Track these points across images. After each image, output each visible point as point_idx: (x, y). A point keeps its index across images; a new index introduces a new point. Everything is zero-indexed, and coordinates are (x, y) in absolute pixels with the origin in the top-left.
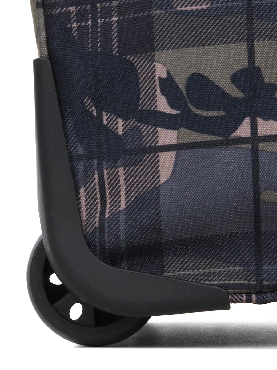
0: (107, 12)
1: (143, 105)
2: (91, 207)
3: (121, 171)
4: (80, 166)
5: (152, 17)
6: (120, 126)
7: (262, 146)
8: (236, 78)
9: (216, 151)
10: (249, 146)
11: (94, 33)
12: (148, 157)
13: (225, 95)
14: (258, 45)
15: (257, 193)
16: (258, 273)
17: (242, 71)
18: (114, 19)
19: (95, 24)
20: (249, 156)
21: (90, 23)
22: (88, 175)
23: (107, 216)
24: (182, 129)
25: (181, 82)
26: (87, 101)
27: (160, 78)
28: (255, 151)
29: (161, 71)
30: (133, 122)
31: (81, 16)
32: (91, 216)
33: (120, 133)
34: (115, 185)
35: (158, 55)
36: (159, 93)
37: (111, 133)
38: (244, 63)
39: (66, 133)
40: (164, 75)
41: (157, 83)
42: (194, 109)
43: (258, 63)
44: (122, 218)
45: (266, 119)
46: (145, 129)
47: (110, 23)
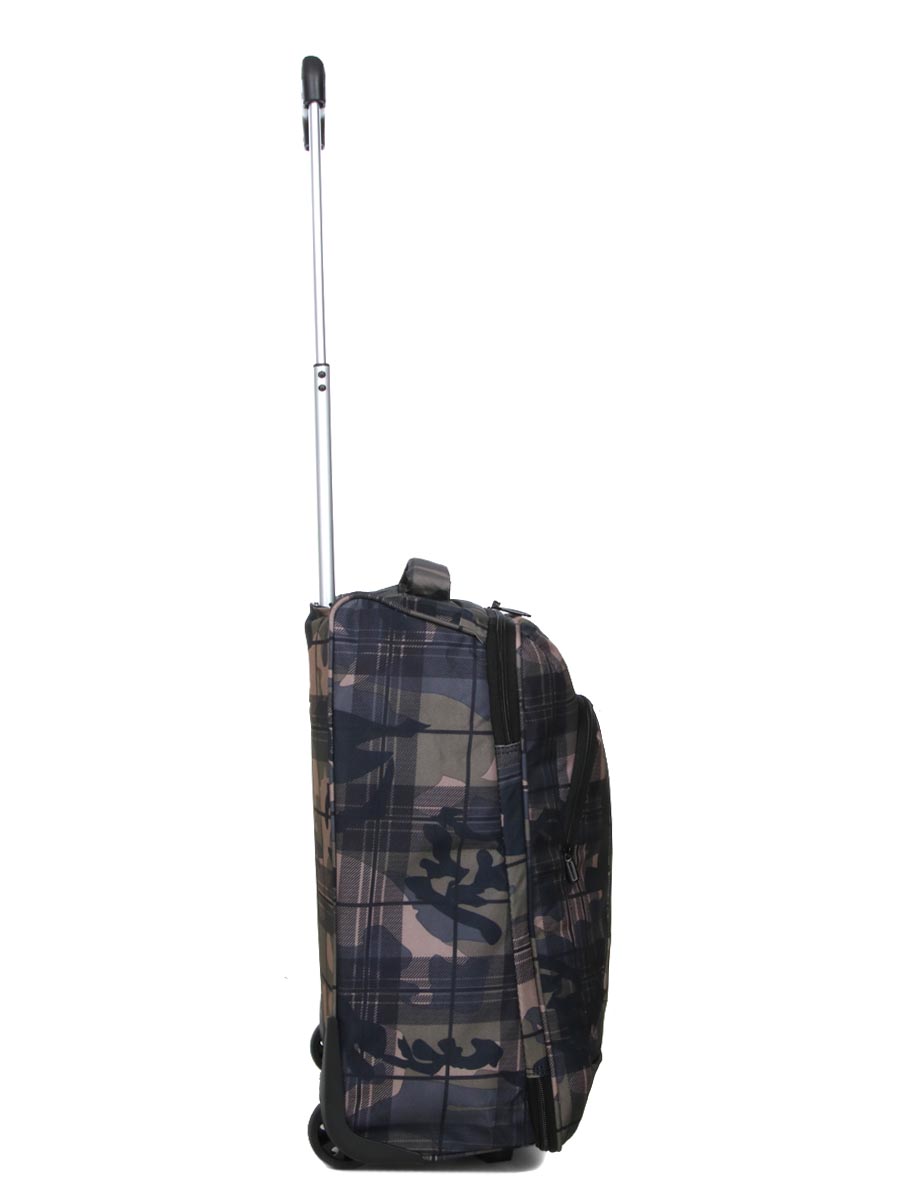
0: (373, 999)
1: (388, 1051)
2: (351, 1102)
3: (371, 1086)
4: (348, 1080)
5: (397, 1005)
6: (373, 1061)
7: (451, 1082)
8: (441, 1044)
9: (425, 1082)
10: (444, 1081)
11: (364, 1008)
12: (387, 1081)
13: (434, 1052)
14: (455, 1027)
15: (444, 1110)
16: (440, 1144)
17: (444, 1040)
18: (376, 1003)
19: (365, 1003)
20: (443, 1088)
21: (362, 1002)
22: (352, 1086)
23: (360, 1109)
24: (408, 1069)
25: (410, 1043)
26: (356, 1046)
27: (399, 1040)
28: (447, 1084)
29: (399, 1035)
30: (381, 1060)
31: (358, 999)
32: (350, 1107)
33: (373, 1064)
34: (367, 1092)
35: (399, 1026)
36: (397, 1047)
37: (368, 1065)
38: (446, 1036)
39: (341, 1057)
40: (401, 1038)
41: (397, 1042)
42: (417, 1060)
43: (454, 1036)
44: (369, 1112)
45: (454, 1066)
46: (387, 1065)
47: (374, 1005)
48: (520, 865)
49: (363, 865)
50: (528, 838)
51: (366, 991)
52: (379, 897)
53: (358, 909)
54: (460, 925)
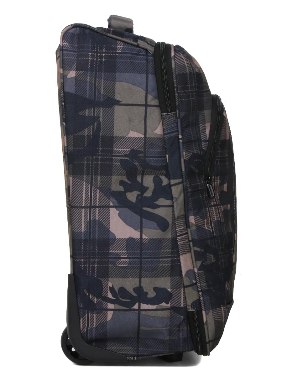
0: (94, 263)
1: (104, 294)
2: (84, 324)
3: (95, 315)
4: (81, 311)
5: (108, 267)
6: (95, 300)
7: (142, 312)
8: (134, 290)
9: (127, 313)
10: (137, 312)
11: (89, 269)
12: (104, 312)
13: (131, 294)
14: (142, 279)
15: (139, 327)
16: (137, 351)
17: (137, 288)
18: (96, 265)
19: (89, 266)
20: (137, 315)
21: (88, 265)
22: (84, 314)
23: (89, 328)
24: (116, 304)
25: (117, 289)
26: (85, 291)
27: (110, 287)
28: (139, 313)
29: (110, 285)
30: (100, 300)
31: (85, 263)
32: (84, 327)
33: (95, 302)
34: (92, 319)
35: (110, 279)
36: (109, 291)
37: (92, 302)
38: (138, 285)
39: (77, 299)
40: (111, 286)
41: (109, 288)
42: (120, 299)
43: (142, 285)
44: (94, 330)
45: (143, 303)
46: (104, 303)
47: (94, 267)
48: (179, 185)
49: (85, 183)
50: (183, 169)
51: (89, 258)
52: (95, 202)
53: (83, 209)
54: (144, 220)
